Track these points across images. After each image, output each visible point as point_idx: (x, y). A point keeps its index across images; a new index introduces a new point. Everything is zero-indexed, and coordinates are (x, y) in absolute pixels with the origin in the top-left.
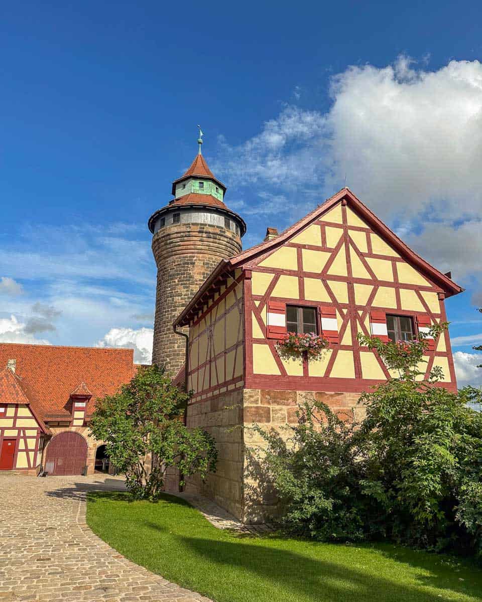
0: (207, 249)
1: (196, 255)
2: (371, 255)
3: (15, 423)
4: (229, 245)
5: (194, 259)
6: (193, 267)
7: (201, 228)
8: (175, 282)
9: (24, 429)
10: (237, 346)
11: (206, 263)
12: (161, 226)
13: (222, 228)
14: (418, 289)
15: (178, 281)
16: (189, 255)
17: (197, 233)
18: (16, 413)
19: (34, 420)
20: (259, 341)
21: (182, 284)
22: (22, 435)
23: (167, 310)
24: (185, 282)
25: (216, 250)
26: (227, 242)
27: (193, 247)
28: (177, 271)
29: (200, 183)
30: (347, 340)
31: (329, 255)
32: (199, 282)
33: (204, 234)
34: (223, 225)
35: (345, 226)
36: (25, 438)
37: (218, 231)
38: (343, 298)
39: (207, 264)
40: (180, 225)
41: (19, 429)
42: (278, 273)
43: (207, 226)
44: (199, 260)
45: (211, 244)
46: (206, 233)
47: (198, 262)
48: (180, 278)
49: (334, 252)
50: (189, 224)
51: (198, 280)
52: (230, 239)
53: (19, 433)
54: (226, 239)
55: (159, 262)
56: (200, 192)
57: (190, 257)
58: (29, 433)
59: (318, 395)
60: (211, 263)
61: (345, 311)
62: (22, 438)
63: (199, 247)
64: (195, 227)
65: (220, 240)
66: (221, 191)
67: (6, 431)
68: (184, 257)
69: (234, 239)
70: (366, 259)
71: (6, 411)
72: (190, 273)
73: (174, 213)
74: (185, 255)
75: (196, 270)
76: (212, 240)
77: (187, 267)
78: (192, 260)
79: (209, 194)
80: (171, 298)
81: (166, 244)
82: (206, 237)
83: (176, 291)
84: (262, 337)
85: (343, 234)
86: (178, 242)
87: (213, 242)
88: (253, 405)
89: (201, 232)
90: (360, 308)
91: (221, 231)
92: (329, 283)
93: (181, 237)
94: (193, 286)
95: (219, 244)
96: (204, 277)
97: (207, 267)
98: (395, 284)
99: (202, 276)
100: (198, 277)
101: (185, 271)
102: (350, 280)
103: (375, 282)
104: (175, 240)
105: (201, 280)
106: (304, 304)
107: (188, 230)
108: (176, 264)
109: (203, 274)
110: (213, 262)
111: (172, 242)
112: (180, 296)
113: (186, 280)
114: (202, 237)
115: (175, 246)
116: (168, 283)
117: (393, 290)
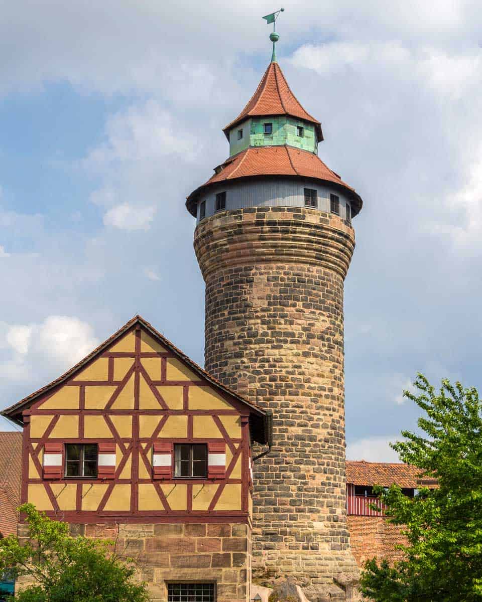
0: (274, 252)
1: (255, 264)
2: (164, 382)
5: (251, 272)
6: (251, 286)
7: (258, 216)
8: (224, 314)
11: (273, 277)
12: (201, 217)
13: (299, 210)
15: (230, 313)
16: (244, 266)
17: (253, 226)
20: (34, 481)
21: (234, 319)
24: (239, 315)
26: (310, 234)
27: (248, 251)
28: (226, 295)
29: (266, 125)
30: (126, 474)
31: (115, 388)
33: (265, 226)
34: (301, 205)
35: (137, 355)
37: (290, 217)
38: (126, 433)
39: (276, 278)
40: (225, 215)
42: (57, 414)
43: (270, 211)
44: (261, 274)
45: (280, 242)
46: (269, 223)
47: (259, 276)
48: (231, 307)
49: (121, 385)
50: (239, 212)
51: (259, 308)
52: (316, 227)
54: (307, 230)
56: (266, 143)
57: (246, 269)
59: (89, 526)
60: (282, 276)
61: (127, 445)
63: (258, 250)
64: (249, 215)
65: (295, 232)
68: (236, 271)
69: (326, 226)
70: (158, 388)
72: (246, 300)
73: (216, 193)
74: (237, 267)
75: (255, 291)
76: (279, 235)
77: (242, 288)
78: (248, 274)
79: (282, 144)
80: (219, 344)
81: (208, 248)
82: (269, 231)
83: (226, 330)
84: (38, 477)
85: (135, 363)
86: (225, 245)
87: (282, 239)
88: (24, 537)
89: (259, 224)
90: (145, 440)
91: (295, 216)
92: (112, 418)
93: (229, 236)
94: (252, 321)
95: (294, 240)
96: (270, 304)
97: (275, 285)
98: (186, 411)
99: (266, 302)
100: (259, 304)
101: (239, 295)
102: (136, 413)
103: (166, 412)
104: (221, 242)
105: (263, 310)
106: (84, 442)
107: (238, 222)
108: (225, 283)
109: (269, 297)
110: (285, 274)
111: (216, 246)
112: (233, 338)
113: (240, 312)
114: (262, 232)
115: (222, 252)
116: (216, 317)
117: (185, 418)
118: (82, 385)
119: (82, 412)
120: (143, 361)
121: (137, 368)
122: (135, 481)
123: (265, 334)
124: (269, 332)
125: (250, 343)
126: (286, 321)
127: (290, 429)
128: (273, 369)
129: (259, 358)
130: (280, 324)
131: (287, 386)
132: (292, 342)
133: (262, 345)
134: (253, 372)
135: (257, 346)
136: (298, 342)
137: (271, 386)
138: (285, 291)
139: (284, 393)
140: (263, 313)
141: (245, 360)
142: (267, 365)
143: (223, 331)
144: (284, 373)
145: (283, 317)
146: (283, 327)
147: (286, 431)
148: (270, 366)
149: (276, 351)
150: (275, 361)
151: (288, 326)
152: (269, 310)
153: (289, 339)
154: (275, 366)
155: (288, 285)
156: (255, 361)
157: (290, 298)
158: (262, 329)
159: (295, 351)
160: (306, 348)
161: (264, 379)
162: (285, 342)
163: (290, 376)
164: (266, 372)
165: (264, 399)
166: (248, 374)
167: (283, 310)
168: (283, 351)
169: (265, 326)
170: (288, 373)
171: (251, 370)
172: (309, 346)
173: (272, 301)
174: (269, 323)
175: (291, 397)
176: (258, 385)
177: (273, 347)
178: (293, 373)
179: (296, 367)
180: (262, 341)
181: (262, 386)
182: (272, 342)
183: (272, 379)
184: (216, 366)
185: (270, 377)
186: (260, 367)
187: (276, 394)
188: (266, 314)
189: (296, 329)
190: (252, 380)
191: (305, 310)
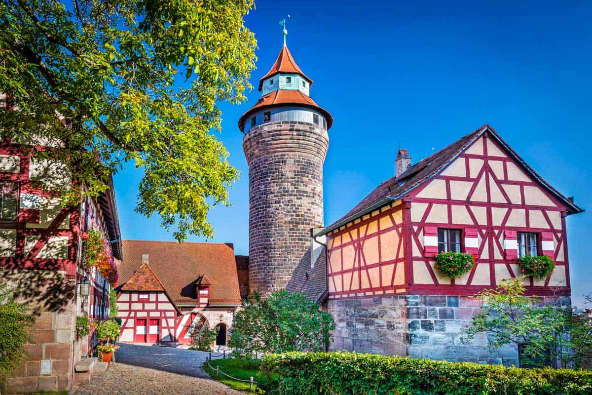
0: (298, 147)
1: (287, 153)
2: (506, 181)
3: (157, 306)
4: (317, 141)
5: (285, 157)
6: (285, 165)
7: (291, 126)
8: (268, 180)
9: (165, 311)
10: (396, 261)
12: (252, 126)
13: (311, 125)
14: (544, 209)
15: (272, 179)
16: (280, 154)
17: (288, 131)
18: (157, 298)
19: (171, 304)
20: (417, 259)
21: (274, 182)
22: (163, 316)
23: (262, 206)
24: (277, 180)
25: (305, 148)
26: (316, 139)
27: (284, 145)
28: (269, 169)
29: (288, 78)
30: (485, 255)
31: (472, 183)
32: (290, 180)
33: (294, 132)
34: (312, 122)
35: (485, 157)
36: (166, 318)
37: (307, 128)
38: (482, 221)
39: (298, 161)
40: (271, 124)
41: (161, 311)
42: (431, 202)
43: (297, 124)
44: (290, 158)
45: (301, 142)
46: (296, 130)
47: (289, 159)
48: (273, 176)
49: (476, 181)
50: (280, 123)
51: (289, 177)
52: (319, 135)
53: (161, 314)
54: (315, 136)
55: (251, 160)
56: (288, 88)
57: (282, 155)
58: (168, 314)
59: (461, 298)
60: (301, 160)
61: (484, 231)
62: (164, 318)
63: (289, 145)
64: (286, 125)
65: (309, 137)
66: (307, 84)
67: (150, 313)
68: (275, 156)
69: (322, 135)
70: (503, 185)
71: (149, 297)
72: (282, 172)
73: (265, 112)
74: (277, 154)
75: (287, 168)
76: (302, 137)
77: (279, 165)
78: (283, 158)
79: (296, 89)
80: (265, 196)
81: (258, 143)
82: (296, 135)
83: (270, 188)
84: (420, 255)
85: (484, 164)
86: (270, 141)
87: (303, 140)
88: (414, 307)
89: (291, 130)
90: (497, 228)
91: (310, 128)
92: (472, 208)
93: (273, 136)
94: (286, 184)
95: (308, 141)
96: (295, 175)
97: (298, 165)
98: (523, 206)
99: (293, 174)
100: (289, 175)
101: (277, 169)
102: (489, 205)
103: (510, 206)
104: (267, 139)
105: (292, 178)
106: (452, 227)
107: (279, 128)
108: (268, 163)
109: (295, 171)
110: (303, 159)
111: (264, 141)
112: (274, 193)
113: (279, 179)
114: (293, 135)
115: (267, 145)
116: (262, 181)
117: (523, 211)
118: (448, 179)
119: (449, 202)
120: (490, 162)
121: (486, 169)
122: (492, 261)
123: (293, 191)
124: (295, 190)
125: (285, 195)
126: (304, 185)
127: (306, 242)
128: (298, 210)
129: (290, 204)
130: (301, 186)
131: (305, 220)
132: (307, 196)
133: (291, 197)
134: (287, 212)
135: (289, 197)
136: (309, 196)
137: (296, 219)
138: (303, 169)
139: (303, 224)
140: (292, 180)
141: (281, 204)
142: (294, 207)
143: (267, 189)
144: (303, 213)
145: (302, 182)
146: (302, 188)
147: (304, 243)
148: (296, 208)
149: (299, 201)
150: (298, 206)
151: (305, 188)
152: (295, 178)
153: (305, 195)
154: (298, 209)
155: (305, 165)
156: (288, 205)
157: (305, 172)
158: (291, 188)
159: (308, 201)
160: (313, 200)
161: (293, 215)
162: (303, 196)
163: (306, 215)
164: (294, 212)
165: (293, 226)
166: (284, 212)
167: (302, 179)
168: (302, 201)
169: (293, 187)
170: (305, 213)
171: (285, 210)
172: (314, 199)
173: (297, 174)
174: (295, 185)
175: (306, 226)
176: (289, 219)
177: (298, 198)
178: (307, 213)
179: (309, 210)
180: (291, 195)
181: (291, 219)
182: (297, 196)
183: (297, 216)
184: (263, 207)
185: (296, 215)
186: (290, 209)
187: (299, 224)
188: (293, 180)
189: (308, 189)
190: (286, 215)
191: (312, 180)
